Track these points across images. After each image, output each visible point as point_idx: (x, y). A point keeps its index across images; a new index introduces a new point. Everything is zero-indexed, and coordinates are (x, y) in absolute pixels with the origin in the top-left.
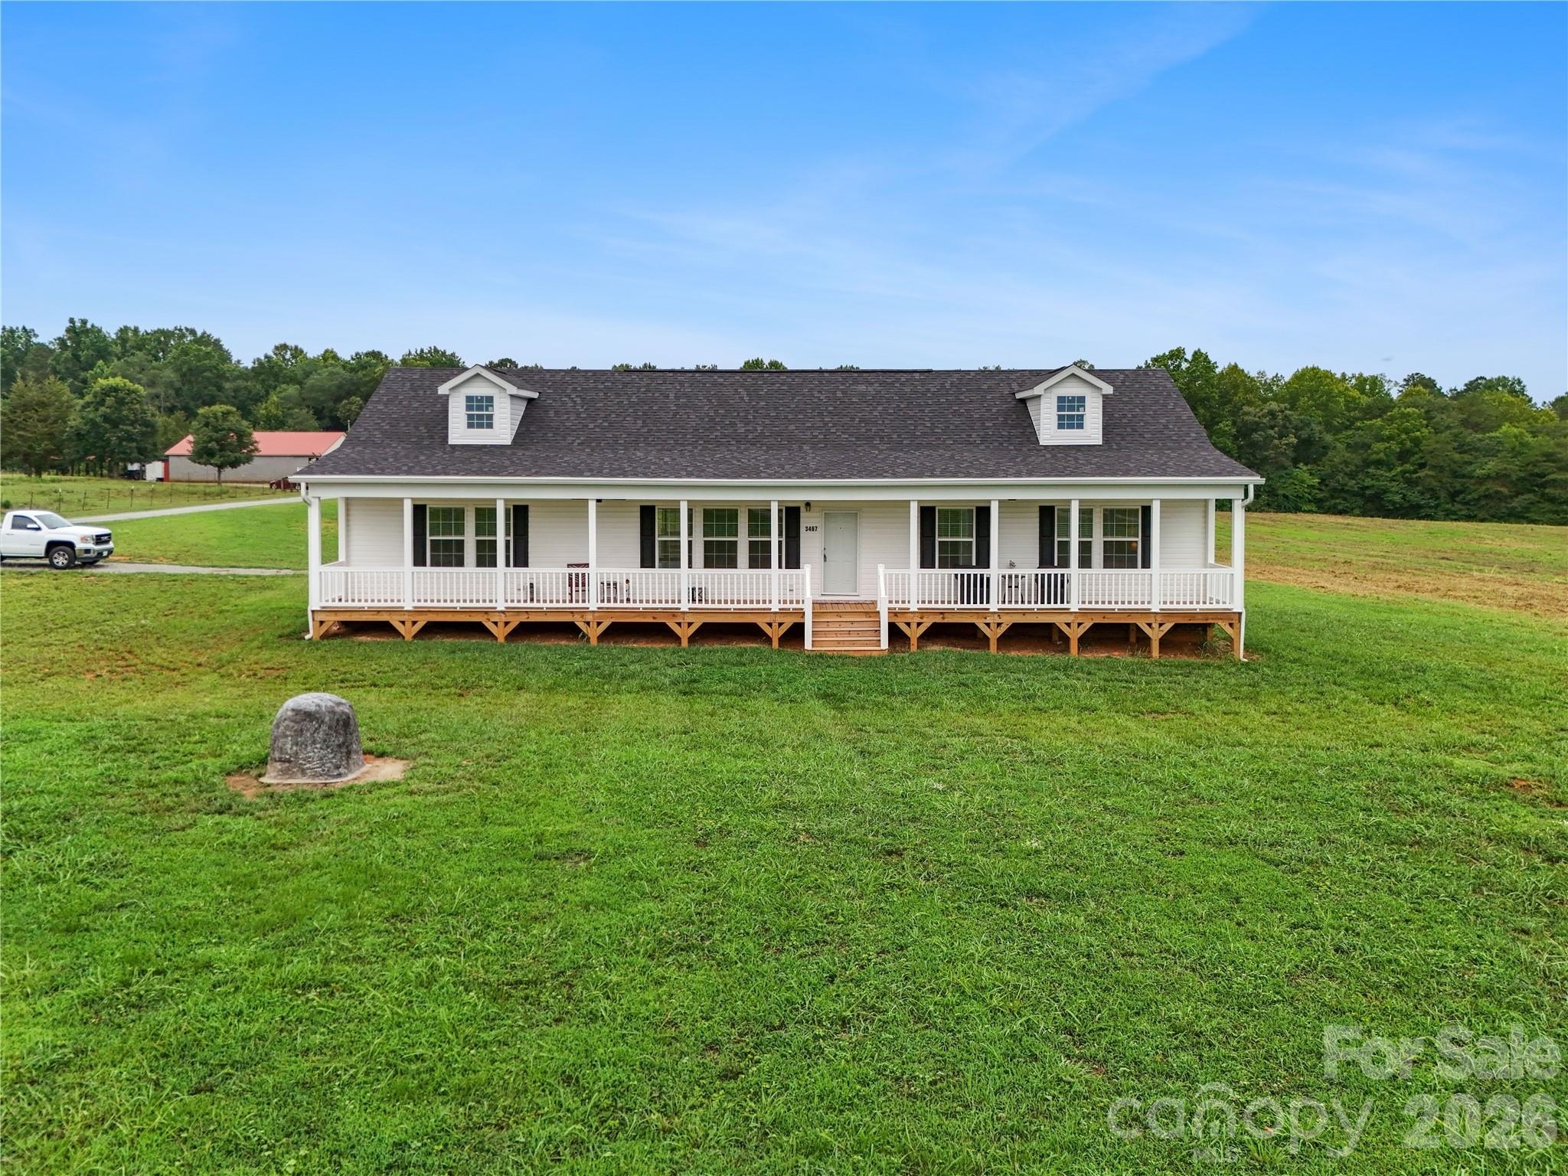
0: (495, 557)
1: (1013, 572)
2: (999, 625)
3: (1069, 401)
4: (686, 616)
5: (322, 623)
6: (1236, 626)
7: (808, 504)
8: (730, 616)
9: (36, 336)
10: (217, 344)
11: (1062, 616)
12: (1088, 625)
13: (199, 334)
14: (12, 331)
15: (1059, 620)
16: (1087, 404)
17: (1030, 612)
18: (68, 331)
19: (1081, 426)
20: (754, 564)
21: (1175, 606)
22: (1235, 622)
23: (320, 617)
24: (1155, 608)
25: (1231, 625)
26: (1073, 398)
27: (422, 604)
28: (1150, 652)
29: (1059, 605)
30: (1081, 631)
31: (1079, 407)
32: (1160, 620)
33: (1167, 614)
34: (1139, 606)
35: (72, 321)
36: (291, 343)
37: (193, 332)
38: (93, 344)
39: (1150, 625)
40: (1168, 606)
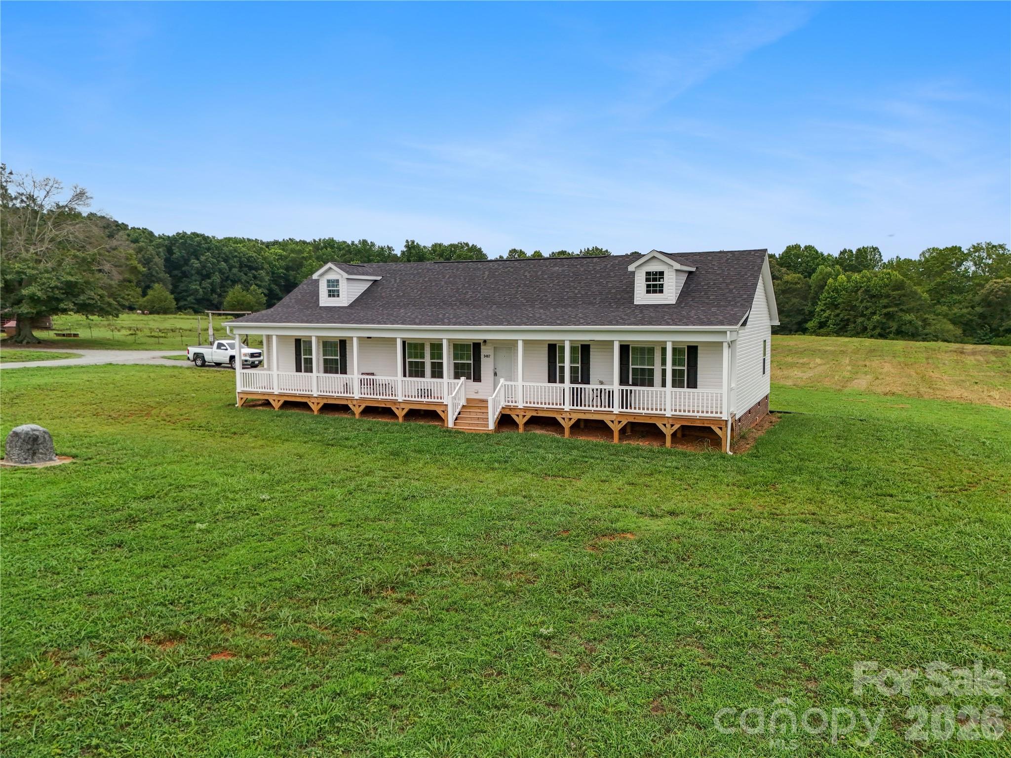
0: (312, 367)
1: (603, 387)
2: (570, 419)
3: (653, 275)
4: (401, 404)
5: (242, 398)
6: (724, 429)
7: (485, 341)
8: (422, 406)
9: (393, 250)
10: (479, 251)
11: (608, 416)
12: (624, 423)
13: (470, 245)
14: (382, 248)
15: (607, 419)
16: (665, 276)
17: (589, 412)
18: (406, 246)
19: (661, 291)
20: (434, 375)
21: (682, 413)
22: (723, 427)
23: (242, 396)
24: (668, 414)
25: (721, 428)
26: (656, 272)
27: (282, 391)
28: (665, 443)
29: (607, 409)
30: (620, 426)
31: (660, 278)
32: (671, 422)
33: (675, 418)
34: (658, 412)
35: (407, 241)
36: (518, 248)
37: (467, 244)
38: (417, 253)
39: (665, 425)
40: (678, 413)
